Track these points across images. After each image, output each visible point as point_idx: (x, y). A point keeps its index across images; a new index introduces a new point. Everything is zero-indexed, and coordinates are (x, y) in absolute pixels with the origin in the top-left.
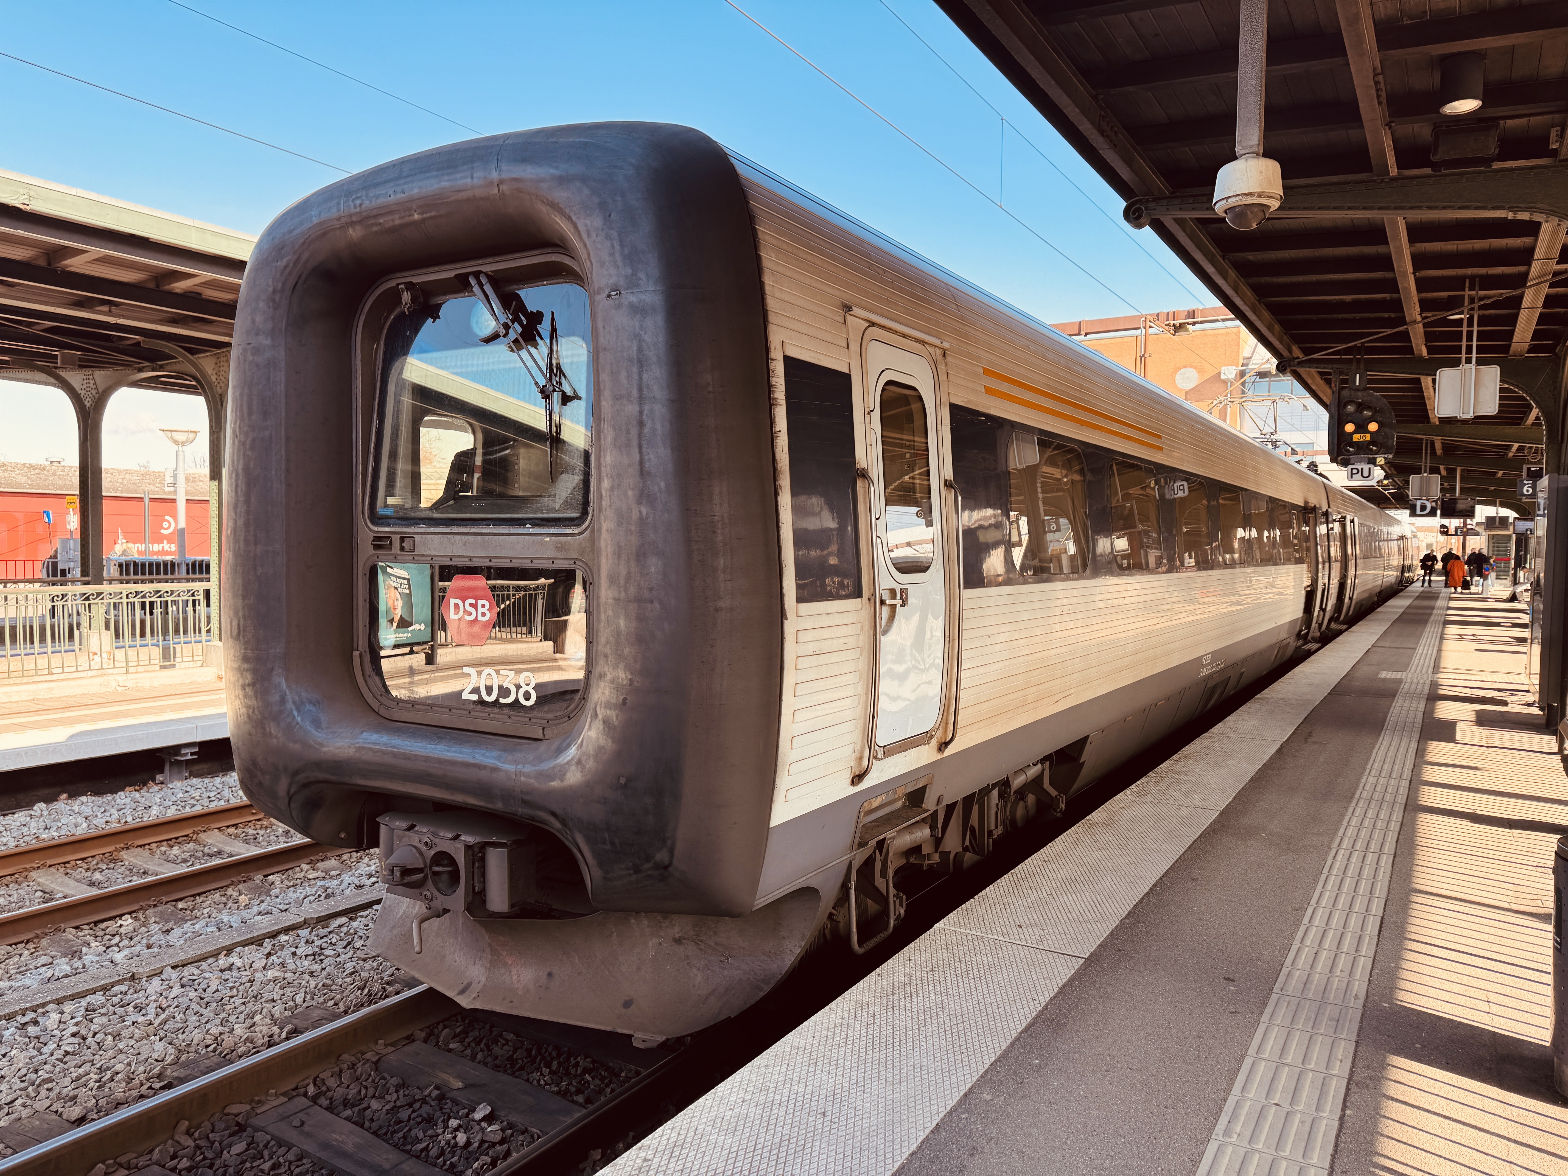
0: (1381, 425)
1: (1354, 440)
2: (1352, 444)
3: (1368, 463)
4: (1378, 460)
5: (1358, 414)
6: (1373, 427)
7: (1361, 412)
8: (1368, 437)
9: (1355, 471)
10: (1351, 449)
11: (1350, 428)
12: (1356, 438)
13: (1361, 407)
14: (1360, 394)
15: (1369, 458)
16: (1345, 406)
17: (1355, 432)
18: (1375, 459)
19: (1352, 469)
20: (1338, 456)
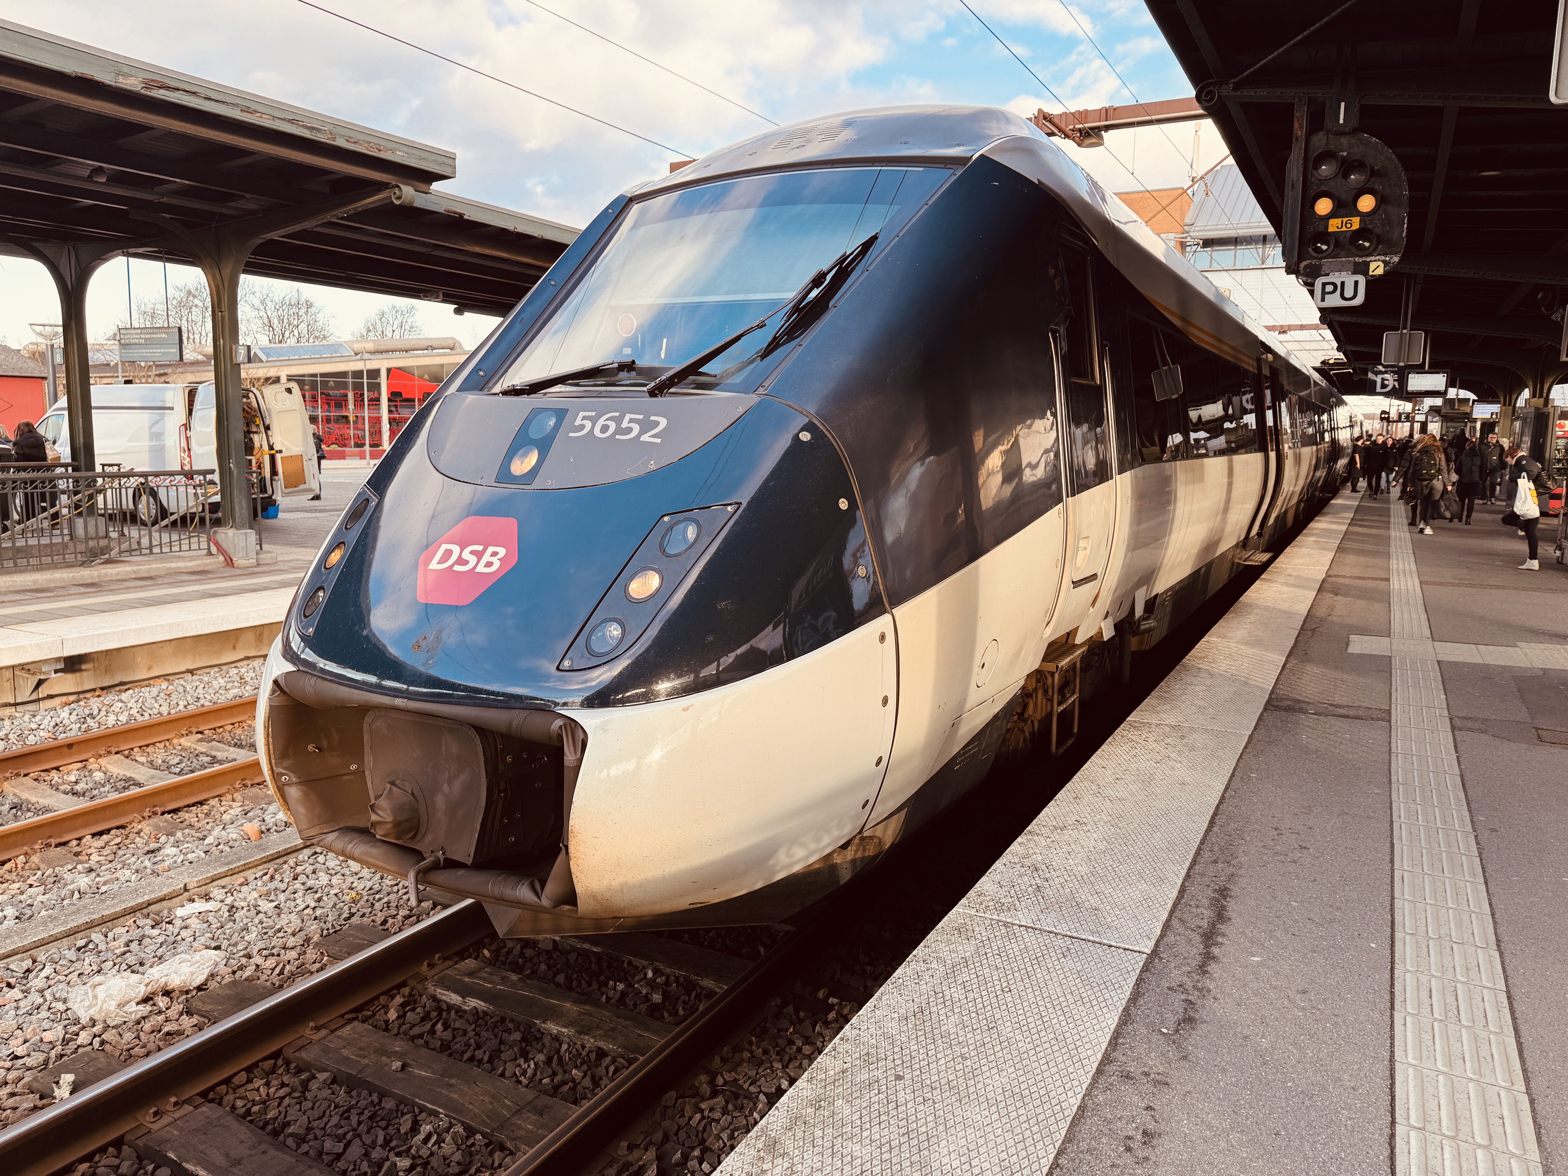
0: (1382, 201)
1: (1331, 229)
2: (1325, 236)
3: (1354, 273)
4: (1373, 266)
5: (1340, 179)
6: (1366, 203)
7: (1346, 176)
8: (1356, 223)
9: (1329, 288)
10: (1324, 247)
11: (1324, 206)
12: (1334, 225)
13: (1347, 167)
14: (1344, 141)
15: (1356, 264)
16: (1316, 166)
17: (1333, 215)
18: (1367, 264)
19: (1324, 285)
20: (1300, 260)
